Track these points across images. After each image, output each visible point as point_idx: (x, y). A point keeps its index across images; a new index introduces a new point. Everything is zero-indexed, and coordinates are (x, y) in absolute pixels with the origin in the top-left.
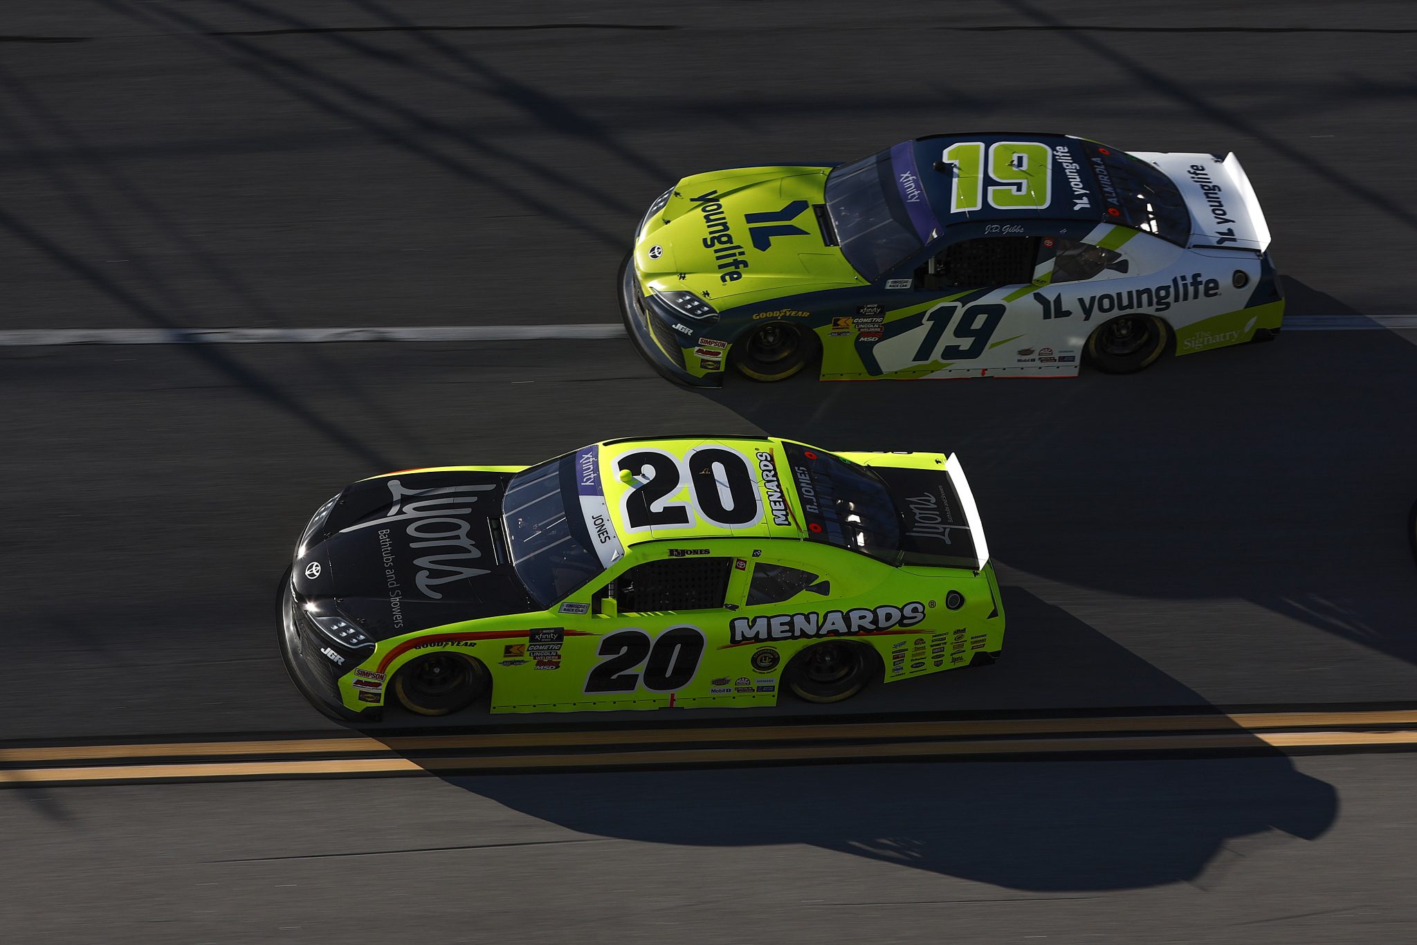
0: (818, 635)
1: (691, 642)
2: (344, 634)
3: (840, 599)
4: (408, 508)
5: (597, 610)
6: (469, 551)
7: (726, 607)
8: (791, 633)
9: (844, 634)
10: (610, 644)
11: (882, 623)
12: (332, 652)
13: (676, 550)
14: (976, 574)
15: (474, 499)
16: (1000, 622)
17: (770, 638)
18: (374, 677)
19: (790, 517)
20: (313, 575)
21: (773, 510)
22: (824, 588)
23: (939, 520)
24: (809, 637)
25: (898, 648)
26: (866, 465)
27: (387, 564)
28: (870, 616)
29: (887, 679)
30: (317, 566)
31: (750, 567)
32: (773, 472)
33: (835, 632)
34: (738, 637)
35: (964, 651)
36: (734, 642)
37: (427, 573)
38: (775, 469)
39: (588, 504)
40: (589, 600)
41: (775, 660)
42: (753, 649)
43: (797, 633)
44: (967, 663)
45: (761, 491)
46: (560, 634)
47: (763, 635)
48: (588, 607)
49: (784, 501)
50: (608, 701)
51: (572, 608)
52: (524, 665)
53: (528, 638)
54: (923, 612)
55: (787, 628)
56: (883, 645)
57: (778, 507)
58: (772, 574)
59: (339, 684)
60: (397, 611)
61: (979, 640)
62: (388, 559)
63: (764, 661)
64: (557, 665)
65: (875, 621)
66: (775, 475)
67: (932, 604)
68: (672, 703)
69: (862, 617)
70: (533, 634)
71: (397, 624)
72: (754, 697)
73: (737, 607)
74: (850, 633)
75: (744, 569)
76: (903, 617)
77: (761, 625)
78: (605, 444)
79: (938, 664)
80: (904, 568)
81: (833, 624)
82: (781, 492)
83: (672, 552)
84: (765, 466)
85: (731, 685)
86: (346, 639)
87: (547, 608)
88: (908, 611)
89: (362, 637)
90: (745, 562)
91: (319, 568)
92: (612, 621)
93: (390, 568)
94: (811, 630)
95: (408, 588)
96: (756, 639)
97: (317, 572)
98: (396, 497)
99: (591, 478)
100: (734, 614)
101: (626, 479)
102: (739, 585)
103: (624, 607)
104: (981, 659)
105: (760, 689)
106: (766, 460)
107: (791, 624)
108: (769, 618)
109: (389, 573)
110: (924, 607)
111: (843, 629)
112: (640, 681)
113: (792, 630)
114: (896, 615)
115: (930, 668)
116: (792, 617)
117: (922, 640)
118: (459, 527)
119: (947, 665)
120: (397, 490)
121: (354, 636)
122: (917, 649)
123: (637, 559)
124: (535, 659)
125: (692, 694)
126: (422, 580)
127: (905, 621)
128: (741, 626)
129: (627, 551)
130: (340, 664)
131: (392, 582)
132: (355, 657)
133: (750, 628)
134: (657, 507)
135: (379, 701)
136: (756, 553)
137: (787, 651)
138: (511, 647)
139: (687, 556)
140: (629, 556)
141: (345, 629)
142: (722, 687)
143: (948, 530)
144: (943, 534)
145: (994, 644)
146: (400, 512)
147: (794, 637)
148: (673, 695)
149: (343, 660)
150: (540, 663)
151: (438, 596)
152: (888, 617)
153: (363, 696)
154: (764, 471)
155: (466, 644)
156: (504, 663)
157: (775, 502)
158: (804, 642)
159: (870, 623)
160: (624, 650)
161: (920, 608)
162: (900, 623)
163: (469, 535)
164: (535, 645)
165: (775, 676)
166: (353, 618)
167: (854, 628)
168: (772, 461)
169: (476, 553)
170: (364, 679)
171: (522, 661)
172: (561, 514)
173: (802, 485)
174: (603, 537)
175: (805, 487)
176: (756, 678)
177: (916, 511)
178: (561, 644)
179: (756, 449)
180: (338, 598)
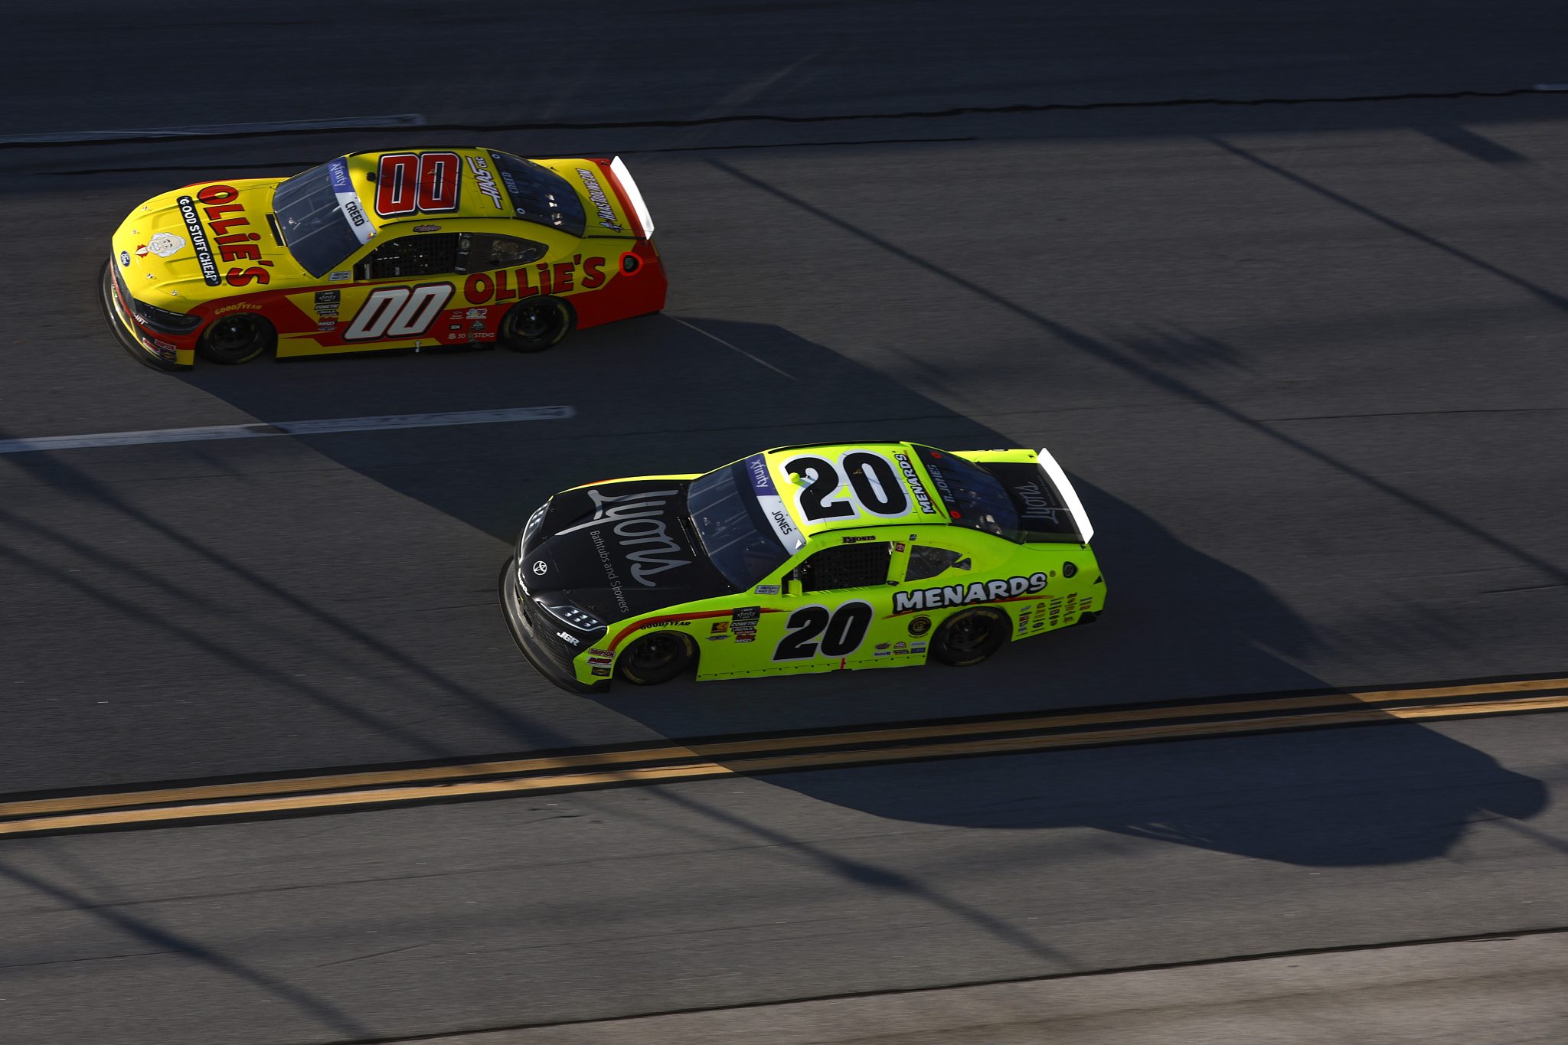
0: (963, 604)
1: (861, 613)
2: (578, 620)
3: (980, 572)
4: (610, 512)
5: (785, 590)
6: (670, 547)
7: (889, 584)
8: (942, 602)
9: (983, 602)
10: (797, 619)
11: (1014, 592)
12: (568, 635)
13: (849, 538)
14: (1083, 547)
15: (663, 503)
16: (1102, 588)
17: (925, 608)
18: (605, 655)
19: (933, 507)
20: (541, 572)
21: (919, 501)
22: (967, 564)
23: (1045, 504)
24: (956, 605)
25: (1025, 612)
26: (976, 461)
27: (604, 559)
28: (1004, 586)
29: (1014, 638)
30: (543, 564)
31: (908, 549)
32: (911, 470)
33: (977, 601)
34: (900, 608)
35: (1074, 612)
36: (896, 613)
37: (639, 566)
38: (912, 468)
39: (766, 503)
40: (779, 582)
41: (927, 625)
42: (909, 618)
43: (947, 602)
44: (1075, 621)
45: (906, 486)
46: (757, 611)
47: (919, 605)
48: (778, 588)
49: (926, 494)
50: (792, 667)
51: (767, 590)
52: (726, 639)
53: (731, 616)
54: (1045, 581)
55: (938, 598)
56: (1013, 609)
57: (922, 499)
58: (924, 554)
59: (574, 662)
60: (620, 598)
61: (1087, 602)
62: (604, 555)
63: (918, 627)
64: (753, 638)
65: (1008, 590)
66: (914, 472)
67: (1053, 574)
68: (842, 666)
69: (998, 587)
70: (736, 613)
71: (623, 609)
72: (908, 658)
73: (898, 583)
74: (988, 601)
75: (902, 551)
76: (1030, 586)
77: (918, 596)
78: (770, 453)
79: (1053, 624)
80: (1026, 545)
81: (976, 593)
82: (922, 486)
83: (845, 539)
84: (904, 465)
85: (891, 649)
86: (581, 624)
87: (745, 591)
88: (1034, 581)
89: (594, 622)
90: (904, 545)
91: (545, 566)
92: (799, 599)
93: (607, 562)
94: (958, 599)
95: (627, 580)
96: (914, 609)
97: (544, 569)
98: (598, 504)
99: (764, 481)
100: (896, 589)
101: (796, 481)
102: (899, 565)
103: (806, 588)
104: (1087, 618)
105: (914, 651)
106: (903, 460)
107: (942, 595)
108: (924, 591)
109: (608, 567)
110: (1046, 576)
111: (983, 597)
112: (819, 649)
113: (942, 600)
114: (1025, 584)
115: (1048, 627)
116: (942, 589)
117: (1043, 604)
118: (656, 527)
119: (1061, 624)
120: (597, 498)
121: (587, 621)
122: (1039, 612)
123: (817, 546)
124: (735, 634)
125: (860, 658)
126: (636, 571)
127: (1032, 589)
128: (902, 599)
129: (808, 540)
130: (575, 645)
131: (611, 574)
132: (588, 639)
133: (909, 600)
134: (826, 502)
135: (608, 675)
136: (913, 538)
137: (937, 618)
138: (717, 624)
139: (858, 542)
140: (811, 543)
141: (578, 616)
142: (882, 651)
143: (1054, 512)
144: (1050, 515)
145: (1097, 606)
146: (604, 516)
147: (944, 606)
148: (844, 659)
149: (578, 641)
150: (739, 638)
151: (653, 584)
152: (1019, 586)
153: (595, 671)
154: (904, 469)
155: (682, 624)
156: (711, 638)
157: (919, 495)
158: (952, 610)
159: (1005, 591)
160: (808, 623)
161: (1044, 578)
162: (1028, 591)
163: (666, 533)
164: (736, 622)
165: (925, 640)
166: (584, 607)
167: (992, 597)
168: (908, 461)
169: (676, 548)
170: (596, 657)
171: (726, 636)
172: (742, 513)
173: (937, 479)
174: (785, 530)
175: (940, 482)
176: (911, 641)
177: (1025, 497)
178: (757, 621)
179: (894, 452)
180: (567, 589)
